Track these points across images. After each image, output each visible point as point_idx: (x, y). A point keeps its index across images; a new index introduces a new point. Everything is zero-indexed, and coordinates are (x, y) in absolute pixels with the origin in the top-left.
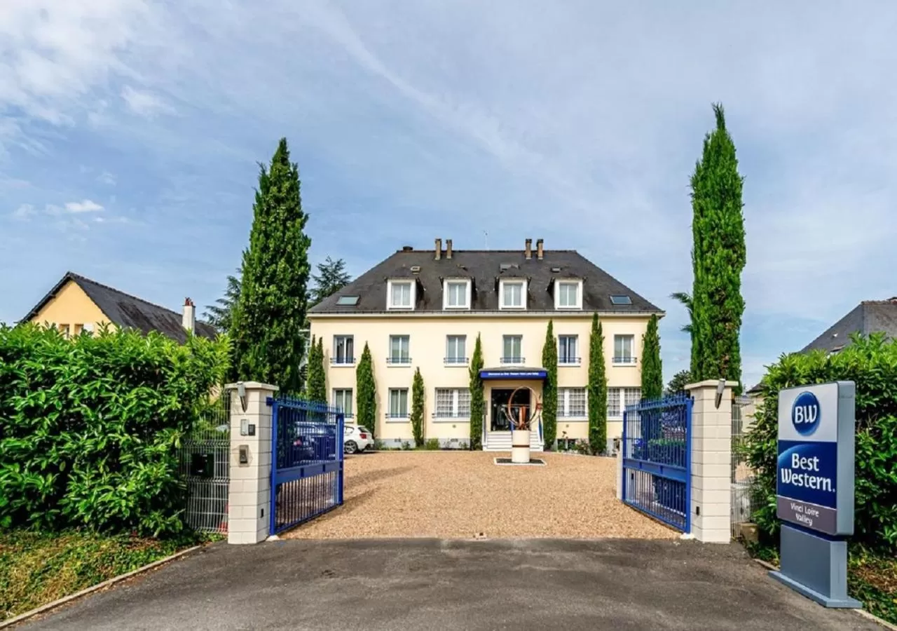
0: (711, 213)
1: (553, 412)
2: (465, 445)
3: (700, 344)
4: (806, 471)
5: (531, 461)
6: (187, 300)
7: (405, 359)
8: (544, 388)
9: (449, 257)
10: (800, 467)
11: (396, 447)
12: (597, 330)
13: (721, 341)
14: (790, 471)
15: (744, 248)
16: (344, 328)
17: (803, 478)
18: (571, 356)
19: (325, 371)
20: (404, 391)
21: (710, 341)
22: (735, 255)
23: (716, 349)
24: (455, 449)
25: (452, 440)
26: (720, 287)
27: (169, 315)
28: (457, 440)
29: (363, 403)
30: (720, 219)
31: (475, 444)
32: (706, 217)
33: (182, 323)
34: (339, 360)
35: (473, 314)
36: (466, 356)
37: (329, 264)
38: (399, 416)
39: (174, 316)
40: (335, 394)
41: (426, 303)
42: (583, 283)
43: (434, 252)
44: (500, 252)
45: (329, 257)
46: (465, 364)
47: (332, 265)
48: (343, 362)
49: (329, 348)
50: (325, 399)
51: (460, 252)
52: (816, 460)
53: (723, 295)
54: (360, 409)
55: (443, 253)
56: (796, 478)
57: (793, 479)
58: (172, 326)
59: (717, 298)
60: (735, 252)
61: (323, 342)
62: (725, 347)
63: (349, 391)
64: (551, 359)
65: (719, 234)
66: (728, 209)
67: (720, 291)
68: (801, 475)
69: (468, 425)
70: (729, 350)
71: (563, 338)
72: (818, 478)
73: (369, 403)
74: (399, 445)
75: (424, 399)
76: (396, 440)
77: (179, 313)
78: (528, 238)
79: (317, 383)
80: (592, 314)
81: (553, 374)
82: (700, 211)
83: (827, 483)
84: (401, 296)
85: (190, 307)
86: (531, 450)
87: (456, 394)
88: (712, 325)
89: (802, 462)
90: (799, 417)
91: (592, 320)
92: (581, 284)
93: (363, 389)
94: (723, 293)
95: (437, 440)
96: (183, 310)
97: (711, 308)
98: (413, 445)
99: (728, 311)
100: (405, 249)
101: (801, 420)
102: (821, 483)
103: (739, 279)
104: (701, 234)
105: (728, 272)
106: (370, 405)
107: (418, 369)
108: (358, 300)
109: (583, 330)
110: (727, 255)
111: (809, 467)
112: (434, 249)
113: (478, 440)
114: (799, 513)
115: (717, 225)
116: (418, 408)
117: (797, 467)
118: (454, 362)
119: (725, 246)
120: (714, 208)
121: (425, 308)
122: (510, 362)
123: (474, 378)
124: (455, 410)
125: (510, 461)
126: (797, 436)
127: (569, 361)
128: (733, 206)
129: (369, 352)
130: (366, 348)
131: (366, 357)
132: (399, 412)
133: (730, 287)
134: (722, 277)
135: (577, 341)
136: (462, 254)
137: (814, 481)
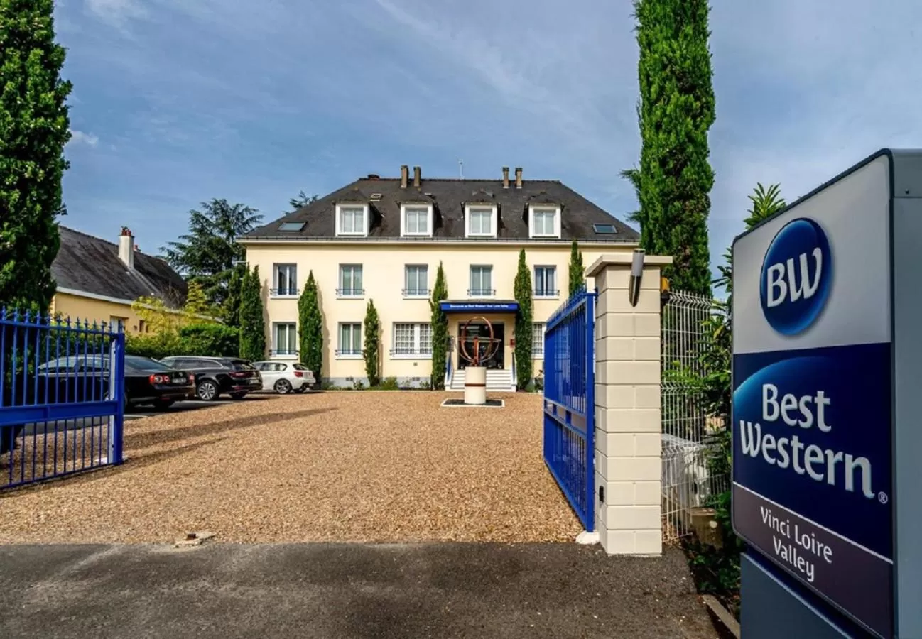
0: (663, 46)
1: (526, 348)
2: (427, 384)
3: (650, 233)
4: (796, 430)
5: (488, 402)
6: (124, 230)
7: (358, 290)
8: (517, 323)
9: (416, 184)
10: (780, 416)
11: (346, 386)
12: (577, 261)
13: (678, 228)
14: (758, 426)
15: (712, 96)
16: (285, 256)
17: (788, 448)
18: (550, 287)
19: (263, 304)
20: (357, 326)
21: (663, 227)
22: (698, 103)
23: (671, 240)
24: (414, 389)
25: (414, 379)
26: (675, 148)
27: (102, 246)
28: (418, 379)
29: (305, 338)
30: (674, 52)
31: (437, 383)
32: (656, 52)
33: (118, 254)
34: (281, 291)
35: (435, 242)
36: (428, 288)
37: (302, 200)
38: (351, 352)
39: (109, 247)
40: (277, 329)
41: (382, 230)
42: (562, 210)
43: (400, 180)
44: (474, 181)
45: (302, 193)
46: (427, 297)
47: (306, 200)
48: (285, 294)
49: (267, 277)
50: (262, 333)
51: (431, 180)
52: (821, 400)
53: (680, 160)
54: (302, 344)
55: (410, 182)
56: (773, 446)
57: (765, 446)
58: (103, 256)
59: (671, 165)
60: (697, 98)
61: (260, 271)
62: (685, 236)
63: (292, 326)
64: (523, 290)
65: (673, 72)
66: (686, 36)
67: (675, 154)
68: (784, 440)
69: (431, 362)
70: (690, 241)
71: (539, 269)
72: (829, 452)
73: (313, 337)
74: (351, 384)
75: (378, 334)
76: (347, 379)
77: (116, 243)
78: (506, 166)
79: (251, 316)
80: (570, 243)
81: (526, 307)
82: (647, 44)
83: (858, 471)
84: (352, 222)
85: (127, 238)
86: (488, 390)
87: (417, 329)
88: (665, 206)
89: (784, 407)
90: (777, 290)
91: (571, 250)
92: (558, 211)
93: (306, 322)
94: (680, 157)
95: (395, 379)
96: (119, 240)
97: (664, 181)
98: (367, 384)
99: (688, 182)
100: (370, 176)
101: (781, 299)
102: (840, 467)
103: (705, 138)
104: (648, 76)
105: (687, 126)
106: (314, 340)
107: (371, 301)
108: (304, 227)
109: (561, 260)
110: (686, 102)
111: (804, 420)
112: (400, 177)
113: (441, 379)
114: (779, 536)
115: (670, 60)
116: (372, 344)
117: (774, 417)
118: (415, 294)
119: (683, 91)
120: (666, 38)
121: (380, 235)
122: (479, 294)
123: (436, 311)
124: (417, 347)
125: (462, 402)
126: (772, 341)
127: (547, 294)
128: (694, 33)
129: (313, 282)
130: (311, 278)
131: (311, 287)
132: (351, 348)
133: (690, 148)
134: (678, 134)
135: (555, 273)
136: (432, 182)
137: (820, 459)
